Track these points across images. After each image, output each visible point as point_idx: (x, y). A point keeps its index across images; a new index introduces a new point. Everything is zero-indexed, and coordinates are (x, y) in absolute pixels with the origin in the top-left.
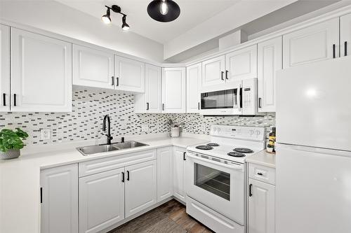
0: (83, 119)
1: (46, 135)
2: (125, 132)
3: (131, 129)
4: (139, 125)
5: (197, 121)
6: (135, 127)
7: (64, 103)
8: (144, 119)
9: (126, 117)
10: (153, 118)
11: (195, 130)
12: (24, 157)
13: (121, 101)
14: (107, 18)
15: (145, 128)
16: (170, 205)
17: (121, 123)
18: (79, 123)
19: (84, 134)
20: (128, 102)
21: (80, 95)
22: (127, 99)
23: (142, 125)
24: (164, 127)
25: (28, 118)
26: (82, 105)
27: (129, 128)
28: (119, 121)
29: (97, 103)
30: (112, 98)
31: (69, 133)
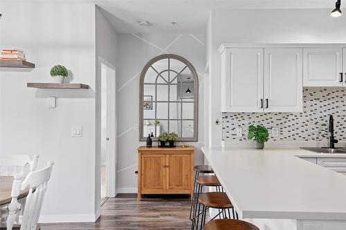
1: (275, 133)
17: (345, 124)
19: (305, 134)
29: (317, 102)
30: (334, 95)
31: (292, 133)
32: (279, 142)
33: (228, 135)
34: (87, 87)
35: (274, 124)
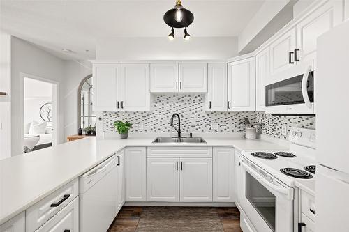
0: (162, 116)
1: (141, 126)
2: (195, 128)
3: (200, 126)
4: (208, 122)
5: (277, 122)
6: (204, 124)
7: (145, 105)
8: (214, 117)
9: (195, 115)
10: (224, 117)
11: (274, 133)
12: (131, 138)
13: (191, 101)
14: (172, 37)
15: (215, 126)
16: (229, 211)
17: (191, 120)
18: (160, 120)
19: (163, 127)
20: (197, 102)
21: (161, 99)
22: (196, 99)
23: (211, 124)
24: (239, 126)
25: (133, 115)
26: (162, 106)
27: (198, 125)
28: (189, 118)
29: (172, 104)
30: (183, 99)
31: (154, 126)
32: (144, 133)
33: (108, 128)
34: (5, 94)
35: (141, 120)
